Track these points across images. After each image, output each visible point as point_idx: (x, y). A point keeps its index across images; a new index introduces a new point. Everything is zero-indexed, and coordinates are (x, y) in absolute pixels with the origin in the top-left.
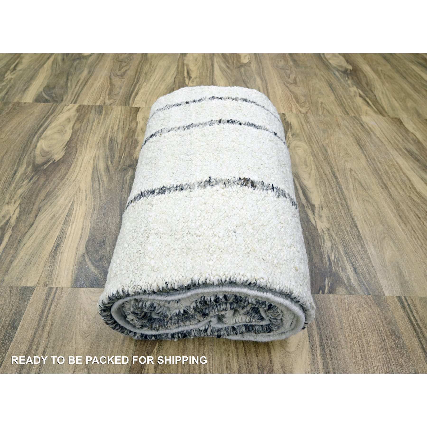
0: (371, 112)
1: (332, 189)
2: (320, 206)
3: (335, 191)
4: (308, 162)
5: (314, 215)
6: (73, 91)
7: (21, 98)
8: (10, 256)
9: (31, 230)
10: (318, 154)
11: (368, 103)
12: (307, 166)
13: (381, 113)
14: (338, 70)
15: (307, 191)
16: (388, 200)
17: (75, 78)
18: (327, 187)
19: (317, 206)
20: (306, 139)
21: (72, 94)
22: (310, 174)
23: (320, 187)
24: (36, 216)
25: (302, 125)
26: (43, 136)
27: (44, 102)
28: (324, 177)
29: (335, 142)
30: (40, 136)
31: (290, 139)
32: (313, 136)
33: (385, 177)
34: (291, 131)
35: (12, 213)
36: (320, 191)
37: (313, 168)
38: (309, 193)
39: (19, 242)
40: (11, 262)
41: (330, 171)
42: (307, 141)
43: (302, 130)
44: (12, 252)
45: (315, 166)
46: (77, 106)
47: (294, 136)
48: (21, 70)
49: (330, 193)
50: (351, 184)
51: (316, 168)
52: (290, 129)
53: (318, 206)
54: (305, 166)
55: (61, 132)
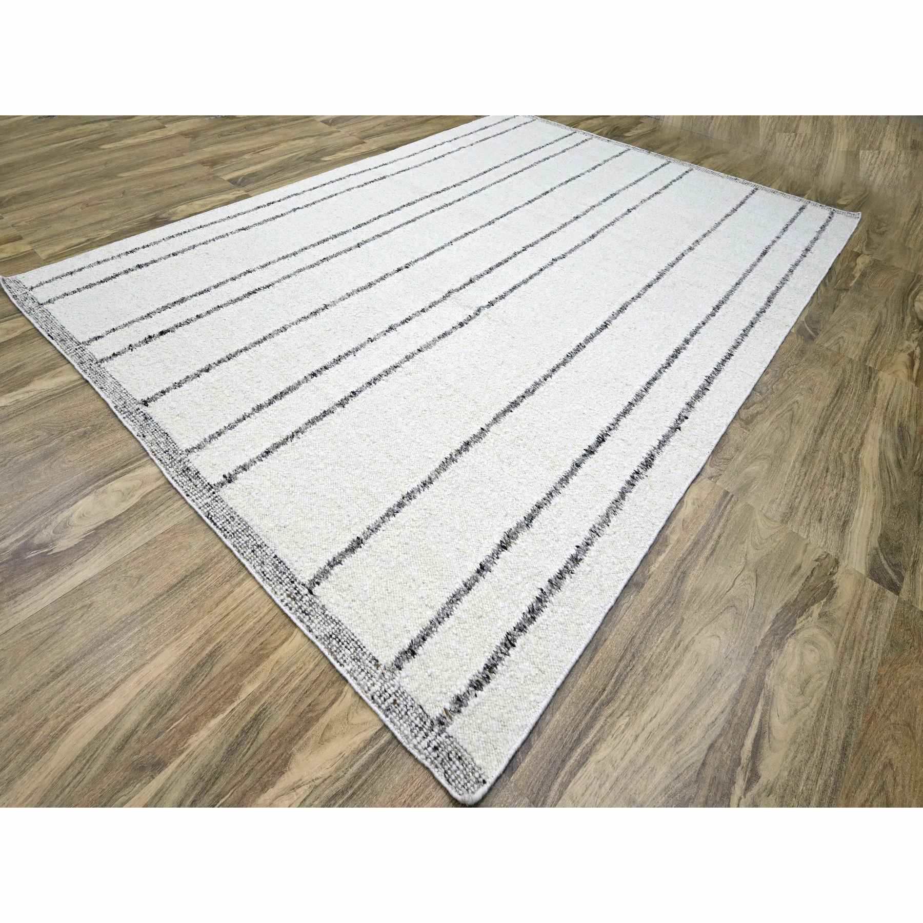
1: (819, 773)
2: (769, 787)
3: (820, 782)
4: (811, 685)
5: (745, 795)
7: (225, 174)
10: (844, 687)
12: (803, 693)
15: (766, 740)
17: (281, 175)
18: (811, 763)
19: (763, 781)
20: (842, 639)
22: (796, 712)
23: (796, 752)
25: (858, 606)
26: (191, 203)
27: (232, 183)
28: (820, 740)
29: (900, 683)
30: (189, 202)
31: (810, 619)
32: (864, 643)
34: (825, 604)
36: (789, 759)
37: (812, 705)
38: (766, 745)
41: (843, 735)
42: (841, 645)
43: (850, 616)
45: (818, 705)
46: (244, 193)
47: (824, 619)
48: (258, 155)
49: (808, 778)
50: (866, 791)
51: (816, 710)
52: (825, 600)
53: (765, 783)
54: (799, 690)
55: (202, 206)
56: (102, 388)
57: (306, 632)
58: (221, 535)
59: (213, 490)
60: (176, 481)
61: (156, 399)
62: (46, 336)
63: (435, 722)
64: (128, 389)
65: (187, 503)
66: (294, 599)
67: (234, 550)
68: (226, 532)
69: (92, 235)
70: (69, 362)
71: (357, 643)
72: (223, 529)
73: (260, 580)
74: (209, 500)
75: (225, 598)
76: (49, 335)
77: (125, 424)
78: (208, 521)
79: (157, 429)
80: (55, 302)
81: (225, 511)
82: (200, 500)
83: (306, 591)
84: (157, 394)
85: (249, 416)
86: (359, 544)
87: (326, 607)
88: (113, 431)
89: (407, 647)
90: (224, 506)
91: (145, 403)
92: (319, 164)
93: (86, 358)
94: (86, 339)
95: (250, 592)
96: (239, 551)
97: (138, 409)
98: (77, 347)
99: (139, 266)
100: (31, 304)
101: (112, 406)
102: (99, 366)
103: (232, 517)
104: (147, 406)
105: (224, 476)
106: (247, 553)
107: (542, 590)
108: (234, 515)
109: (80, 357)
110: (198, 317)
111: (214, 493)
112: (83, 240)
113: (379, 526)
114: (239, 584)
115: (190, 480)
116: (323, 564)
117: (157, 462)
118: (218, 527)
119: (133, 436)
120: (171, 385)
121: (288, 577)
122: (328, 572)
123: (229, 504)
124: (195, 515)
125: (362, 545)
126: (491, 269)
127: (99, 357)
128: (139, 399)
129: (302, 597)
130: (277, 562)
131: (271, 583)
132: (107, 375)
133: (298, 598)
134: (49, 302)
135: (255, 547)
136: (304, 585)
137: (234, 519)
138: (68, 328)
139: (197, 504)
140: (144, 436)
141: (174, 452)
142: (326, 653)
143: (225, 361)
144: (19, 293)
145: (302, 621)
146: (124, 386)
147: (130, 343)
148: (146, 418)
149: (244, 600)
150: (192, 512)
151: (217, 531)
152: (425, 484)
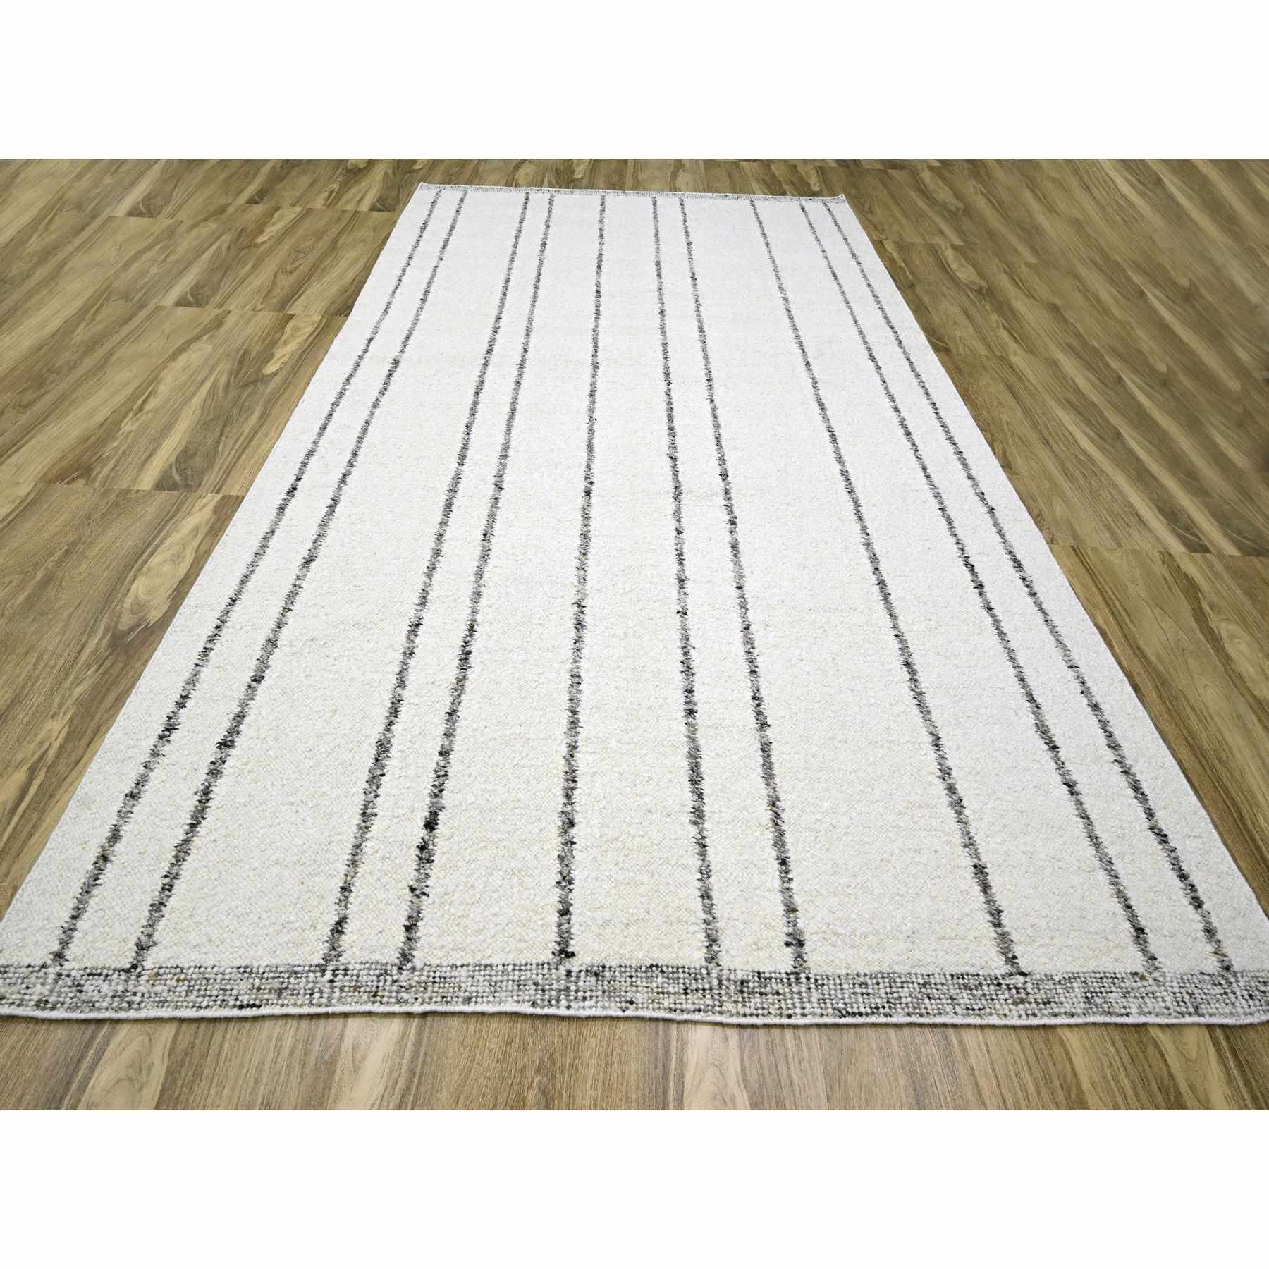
0: (1019, 351)
6: (223, 464)
7: (134, 481)
8: (30, 826)
9: (74, 772)
11: (1015, 338)
13: (1032, 352)
14: (971, 290)
16: (1052, 457)
17: (234, 431)
21: (220, 469)
24: (88, 745)
26: (145, 569)
27: (170, 489)
30: (139, 570)
33: (1045, 432)
35: (55, 735)
39: (51, 796)
40: (30, 836)
44: (35, 816)
46: (219, 497)
48: (150, 411)
55: (176, 559)
56: (469, 1000)
57: (1073, 1021)
58: (882, 1020)
59: (803, 975)
60: (751, 1015)
61: (568, 932)
62: (236, 1013)
63: (1225, 973)
64: (509, 959)
65: (796, 1027)
66: (1022, 1001)
67: (914, 1019)
68: (882, 1010)
69: (29, 752)
70: (346, 1015)
71: (1107, 977)
72: (876, 1010)
73: (978, 1021)
74: (815, 996)
75: (977, 1085)
76: (241, 1007)
77: (583, 1013)
78: (849, 1020)
79: (632, 972)
80: (156, 937)
81: (845, 986)
82: (807, 1005)
83: (1021, 978)
84: (560, 925)
85: (703, 838)
86: (982, 873)
87: (1048, 973)
88: (578, 1043)
89: (1132, 930)
90: (838, 981)
91: (565, 953)
92: (273, 385)
93: (368, 979)
94: (323, 948)
95: (983, 1047)
96: (921, 1015)
97: (569, 973)
98: (328, 976)
99: (225, 744)
100: (105, 988)
101: (526, 1008)
102: (413, 969)
103: (861, 983)
104: (573, 955)
105: (788, 944)
106: (929, 1007)
107: (1116, 761)
108: (861, 979)
109: (357, 988)
110: (444, 753)
111: (808, 978)
112: (20, 776)
113: (968, 833)
114: (964, 1051)
115: (761, 994)
116: (991, 932)
117: (697, 1017)
118: (867, 1015)
119: (618, 1018)
120: (557, 892)
121: (989, 985)
122: (1004, 934)
123: (839, 972)
124: (823, 1030)
125: (986, 870)
126: (671, 429)
127: (393, 957)
128: (547, 956)
129: (1024, 989)
130: (961, 981)
131: (988, 1010)
132: (446, 972)
133: (1024, 996)
134: (141, 948)
135: (923, 990)
136: (1011, 975)
137: (866, 984)
138: (261, 959)
139: (814, 1014)
140: (632, 1003)
141: (696, 980)
142: (1108, 1019)
143: (572, 789)
144: (39, 990)
145: (1055, 1015)
146: (495, 960)
147: (405, 884)
148: (596, 974)
149: (992, 1064)
150: (815, 1032)
151: (873, 1019)
152: (937, 745)
